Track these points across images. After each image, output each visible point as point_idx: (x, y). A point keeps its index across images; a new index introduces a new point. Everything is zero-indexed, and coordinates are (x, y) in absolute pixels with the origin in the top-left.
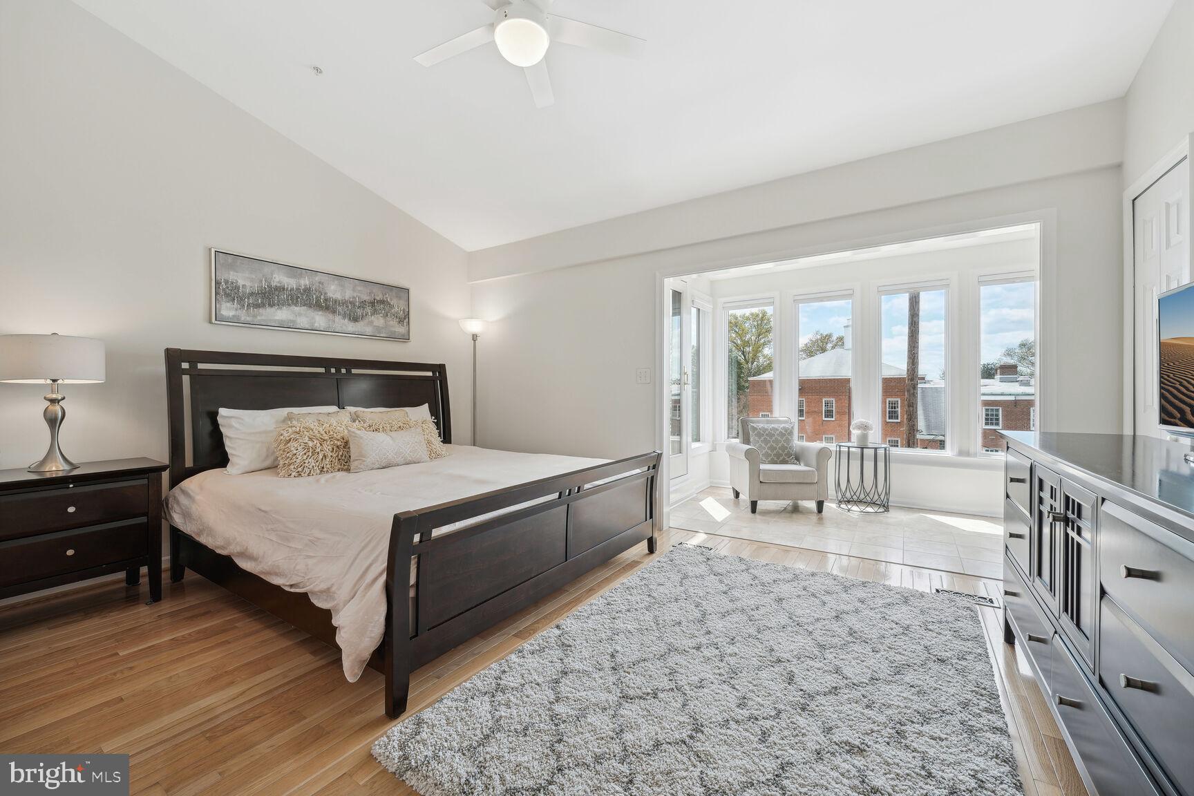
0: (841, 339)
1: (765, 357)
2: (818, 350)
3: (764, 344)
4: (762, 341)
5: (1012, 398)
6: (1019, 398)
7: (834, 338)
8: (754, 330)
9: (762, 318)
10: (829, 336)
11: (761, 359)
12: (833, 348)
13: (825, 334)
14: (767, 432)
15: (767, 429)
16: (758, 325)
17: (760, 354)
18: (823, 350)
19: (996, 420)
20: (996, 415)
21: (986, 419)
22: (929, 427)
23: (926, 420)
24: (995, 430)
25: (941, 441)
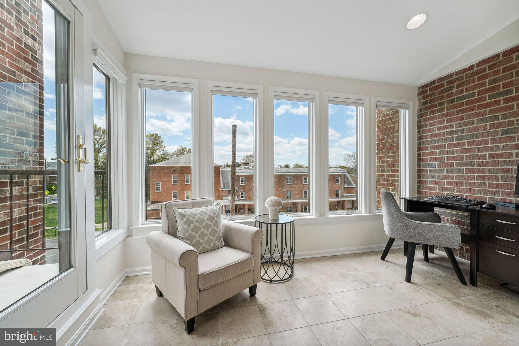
0: (190, 150)
1: (157, 155)
2: (181, 154)
3: (156, 149)
4: (156, 148)
5: (248, 174)
6: (250, 174)
7: (187, 149)
8: (151, 142)
9: (155, 137)
10: (185, 148)
11: (155, 156)
12: (187, 153)
13: (184, 147)
14: (197, 218)
15: (195, 215)
16: (153, 140)
17: (154, 154)
18: (183, 154)
19: (244, 182)
20: (244, 180)
21: (241, 182)
22: (224, 185)
23: (223, 182)
24: (244, 185)
25: (228, 190)
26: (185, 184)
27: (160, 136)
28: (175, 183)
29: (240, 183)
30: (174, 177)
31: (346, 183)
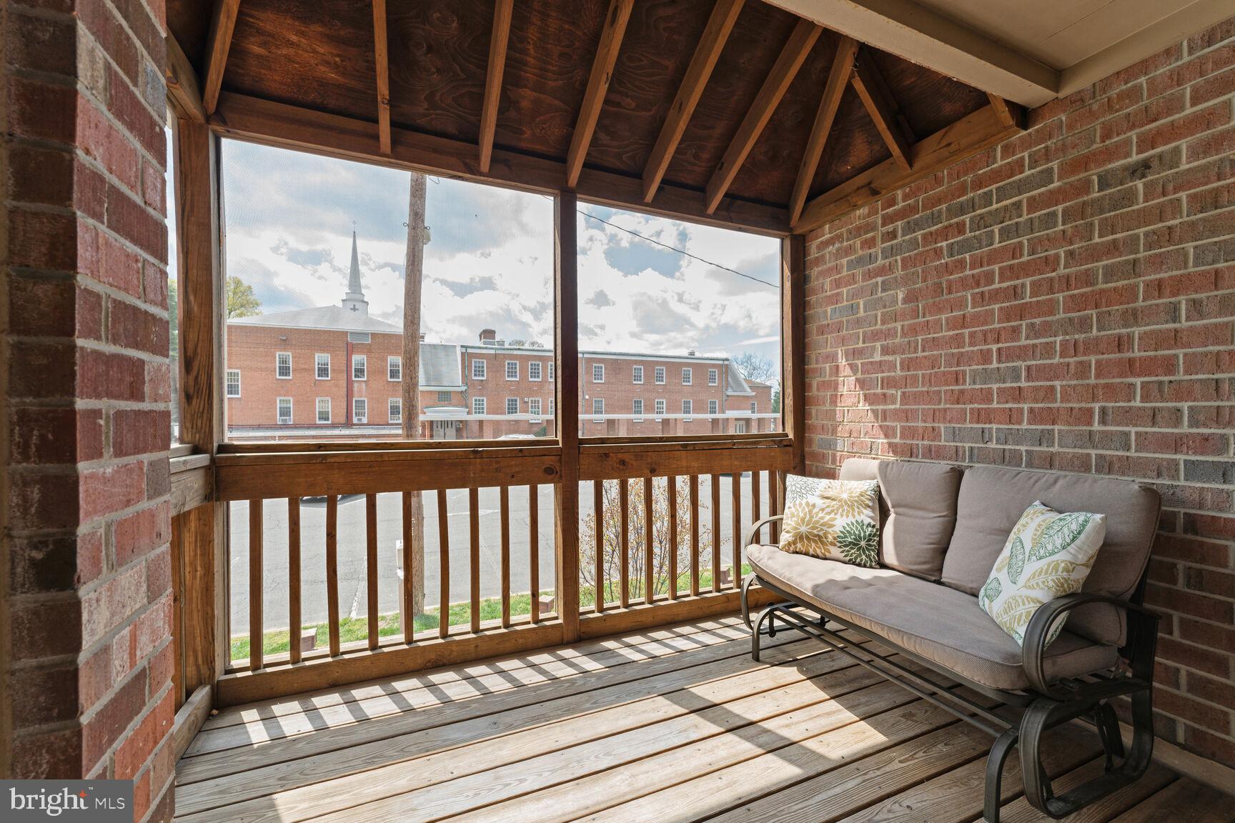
5: (492, 351)
6: (499, 352)
19: (483, 371)
20: (483, 367)
21: (475, 371)
22: (428, 379)
23: (426, 373)
24: (482, 381)
25: (439, 392)
26: (317, 378)
27: (250, 287)
28: (287, 374)
29: (471, 375)
30: (284, 361)
31: (731, 387)
